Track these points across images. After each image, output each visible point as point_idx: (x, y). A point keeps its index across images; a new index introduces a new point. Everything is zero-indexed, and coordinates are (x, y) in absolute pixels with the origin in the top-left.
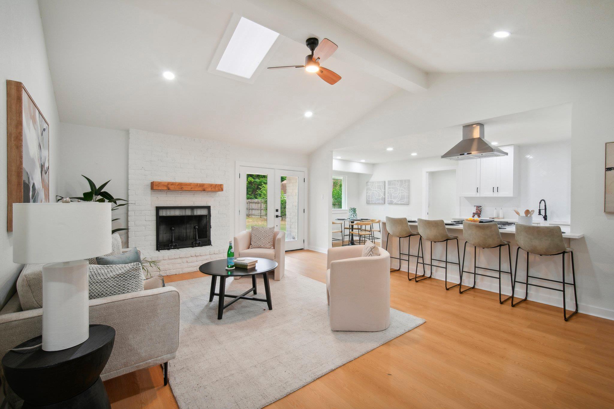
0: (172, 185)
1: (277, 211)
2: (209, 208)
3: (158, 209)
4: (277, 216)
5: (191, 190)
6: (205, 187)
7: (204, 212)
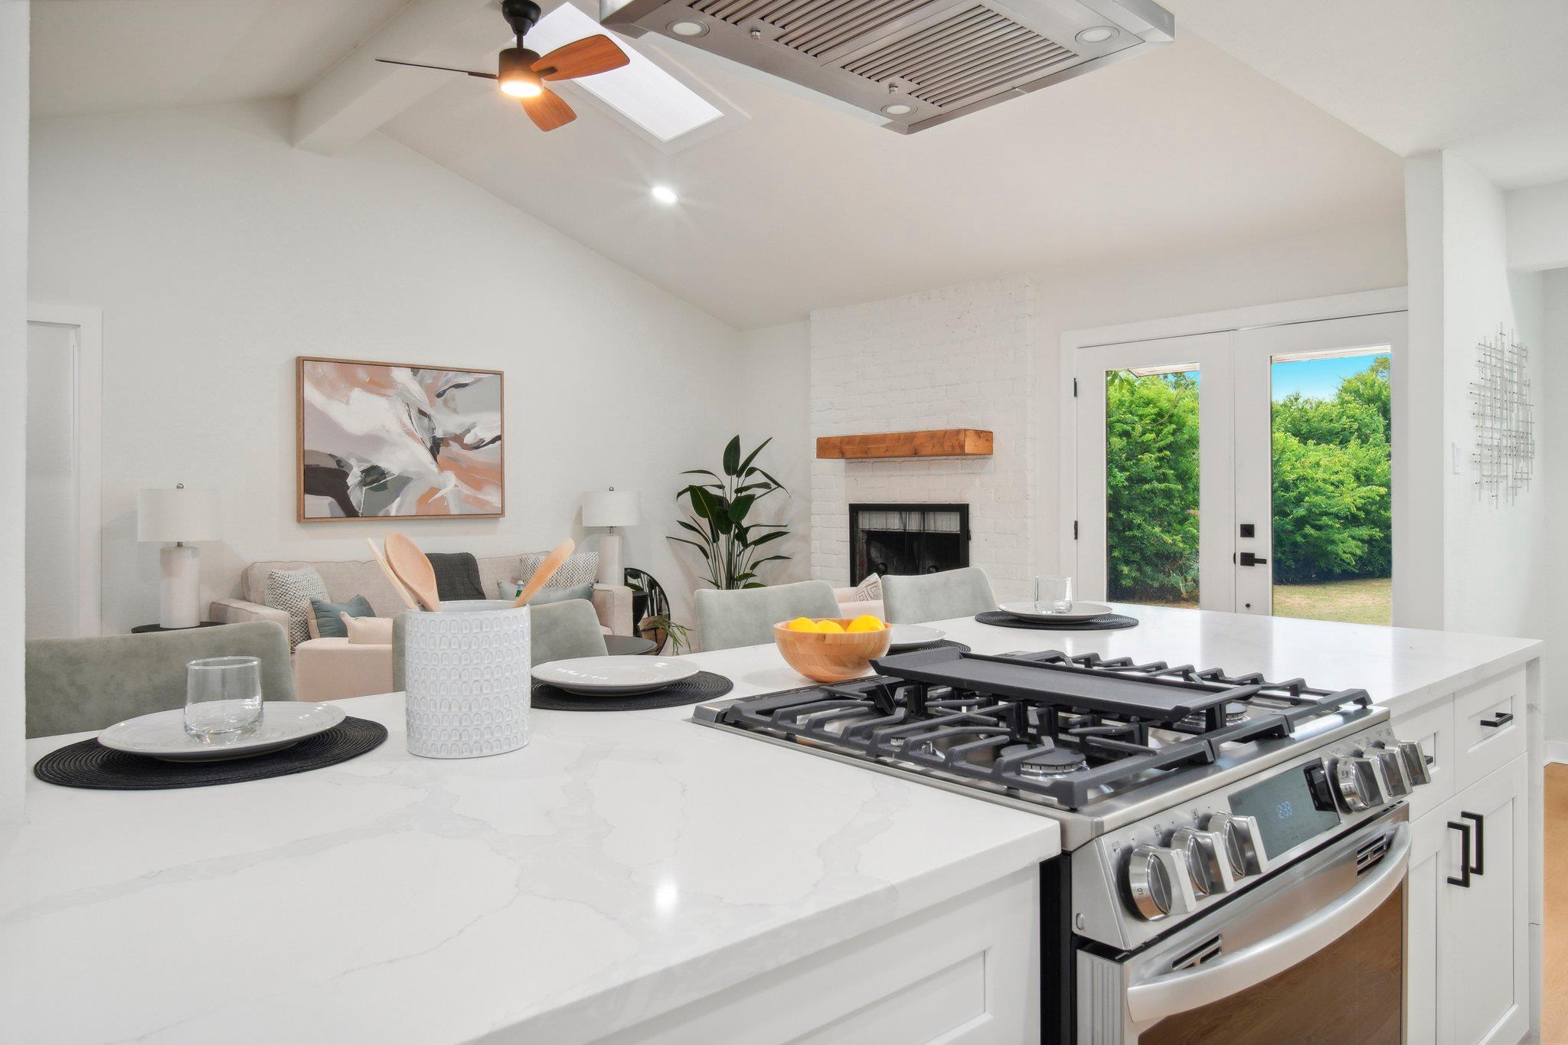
0: (848, 443)
1: (1248, 531)
2: (962, 510)
3: (855, 510)
4: (1248, 559)
5: (888, 454)
6: (917, 441)
7: (948, 524)
